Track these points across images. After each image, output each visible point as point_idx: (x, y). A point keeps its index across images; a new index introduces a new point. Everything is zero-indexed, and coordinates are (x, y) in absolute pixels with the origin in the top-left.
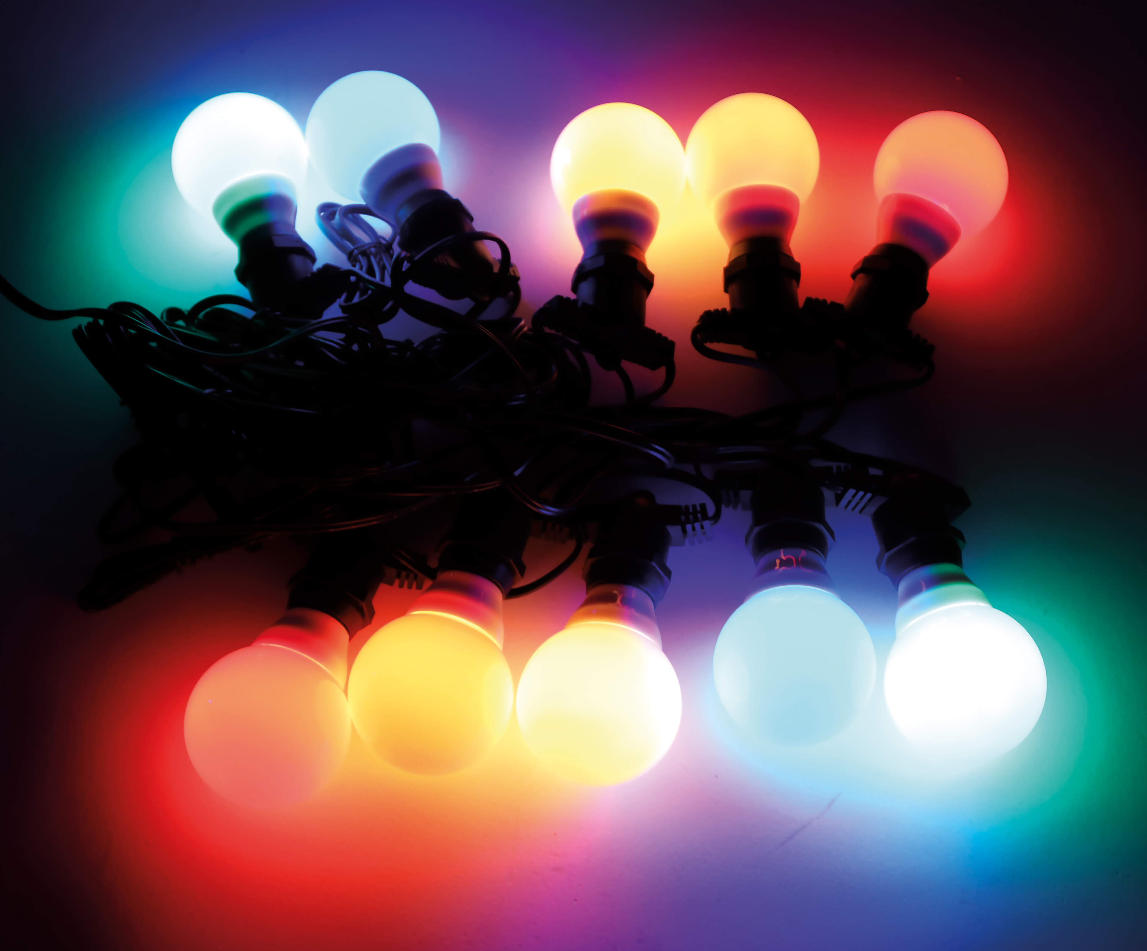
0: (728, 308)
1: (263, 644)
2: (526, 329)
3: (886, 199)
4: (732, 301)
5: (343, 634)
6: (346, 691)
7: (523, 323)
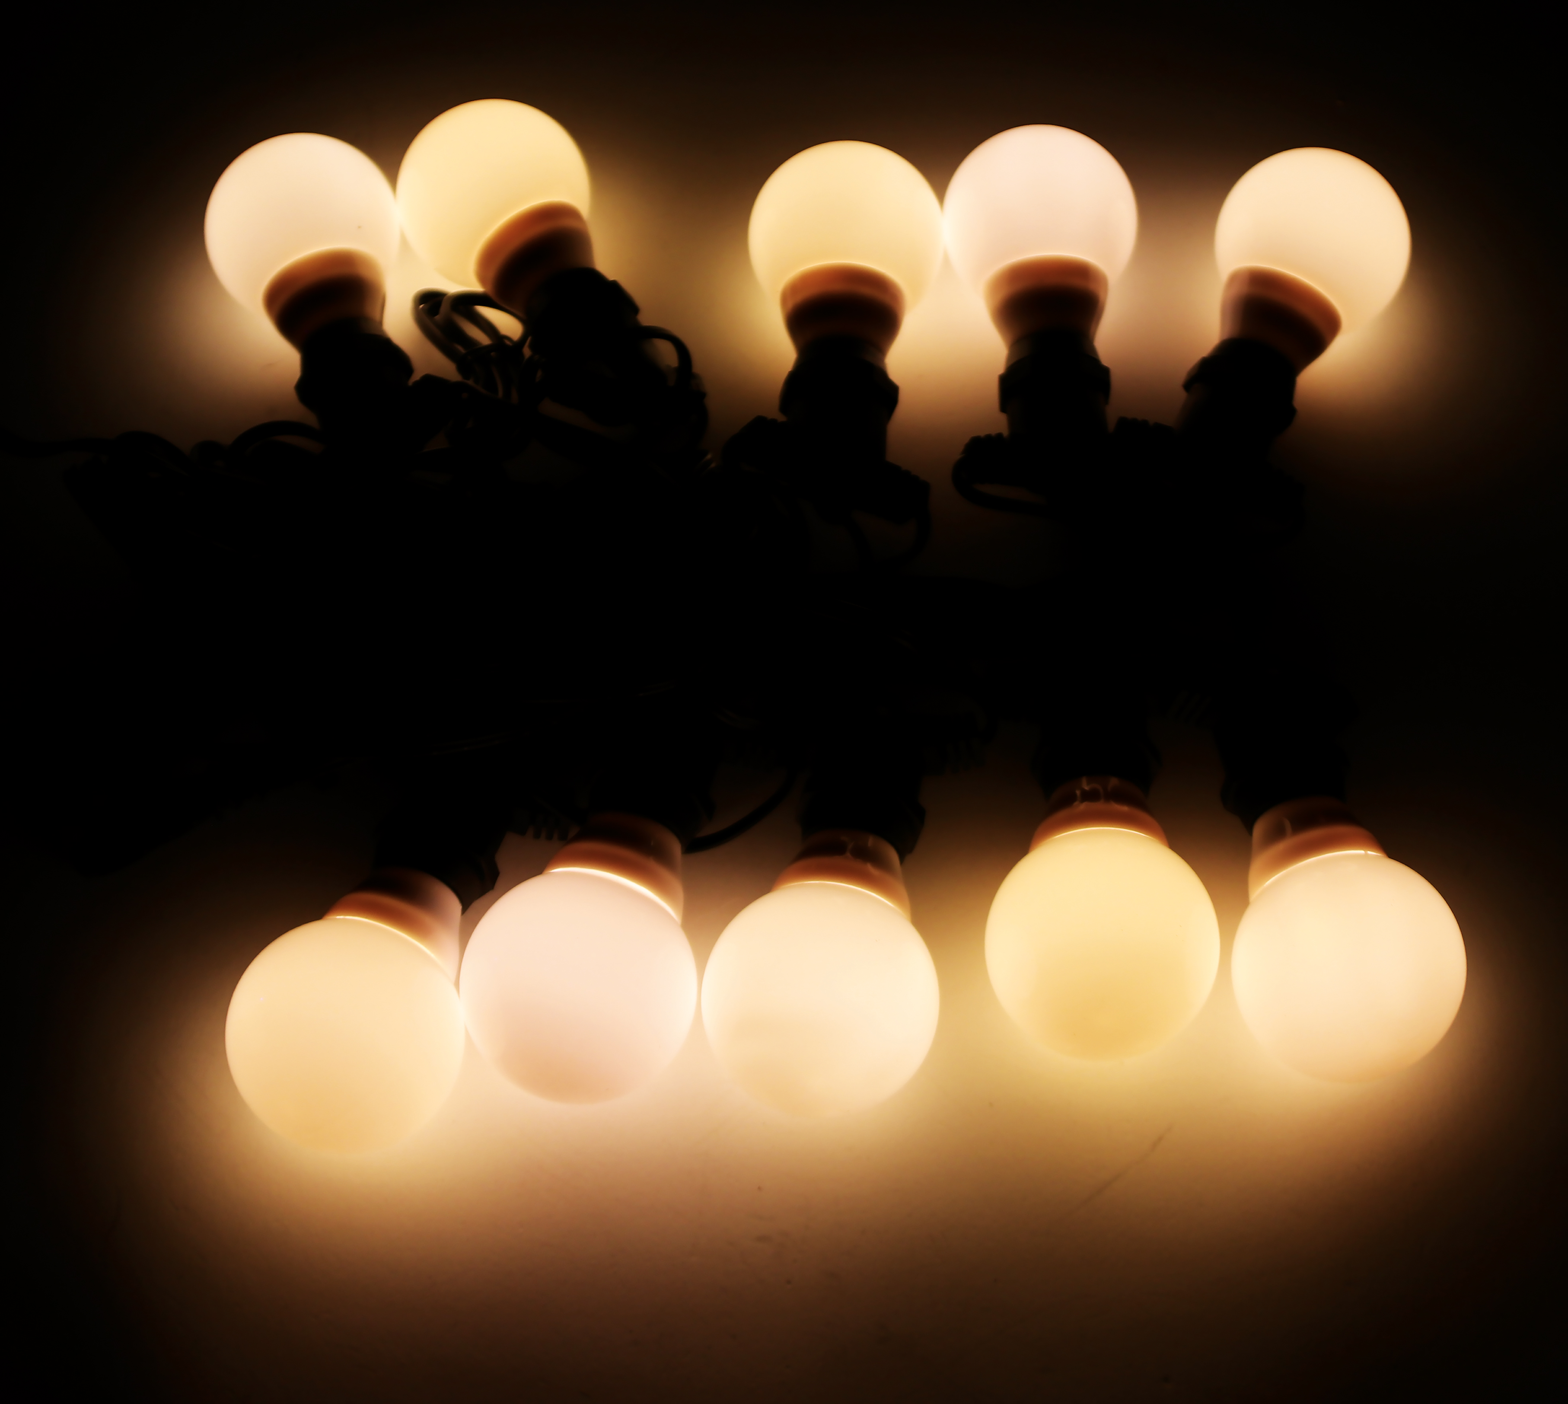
0: (1005, 432)
1: (338, 917)
2: (713, 465)
3: (1235, 278)
4: (1012, 423)
5: (453, 904)
6: (457, 984)
7: (709, 456)
